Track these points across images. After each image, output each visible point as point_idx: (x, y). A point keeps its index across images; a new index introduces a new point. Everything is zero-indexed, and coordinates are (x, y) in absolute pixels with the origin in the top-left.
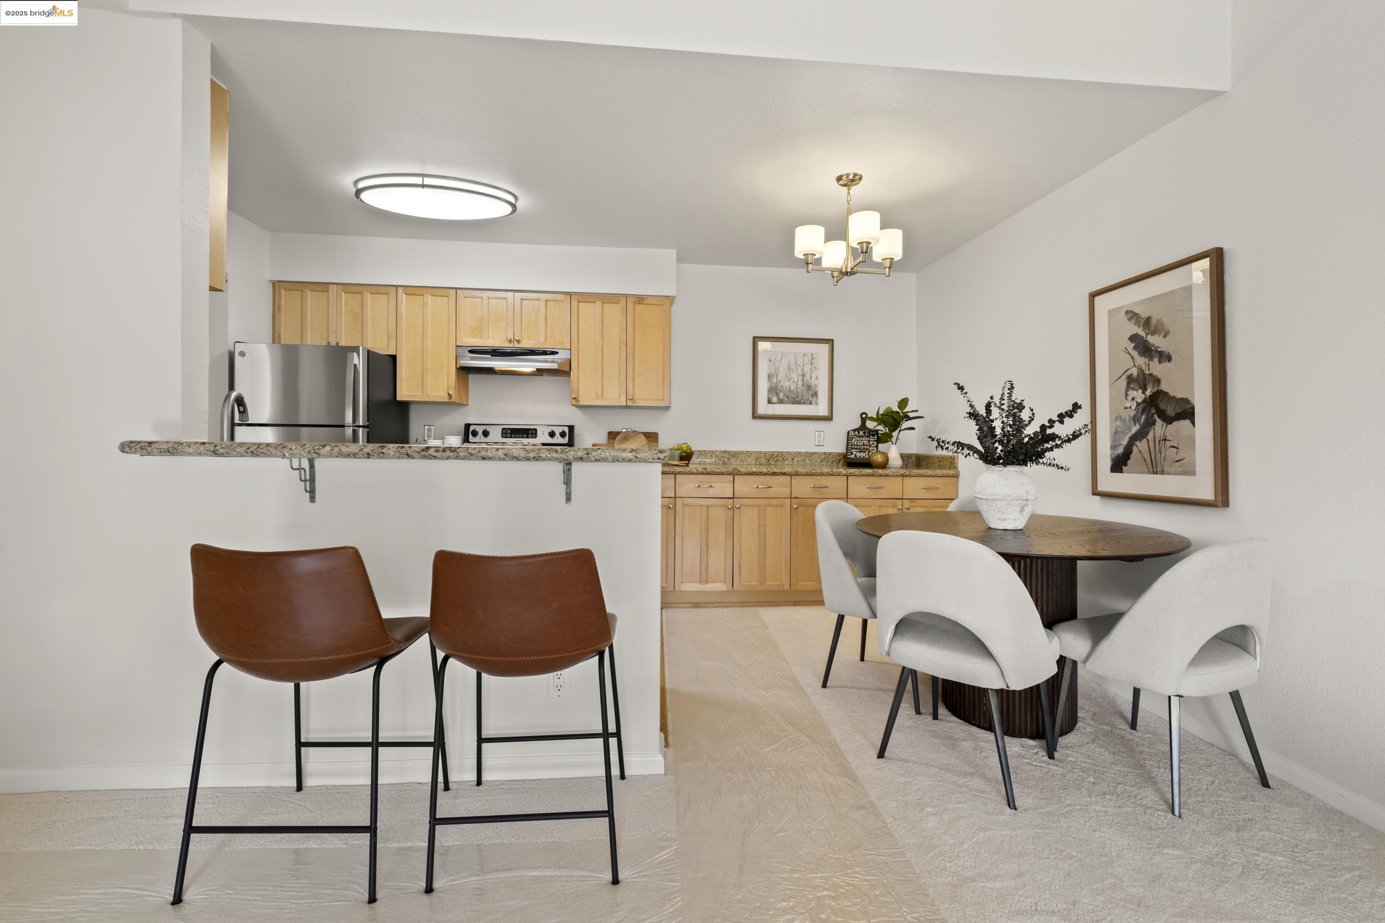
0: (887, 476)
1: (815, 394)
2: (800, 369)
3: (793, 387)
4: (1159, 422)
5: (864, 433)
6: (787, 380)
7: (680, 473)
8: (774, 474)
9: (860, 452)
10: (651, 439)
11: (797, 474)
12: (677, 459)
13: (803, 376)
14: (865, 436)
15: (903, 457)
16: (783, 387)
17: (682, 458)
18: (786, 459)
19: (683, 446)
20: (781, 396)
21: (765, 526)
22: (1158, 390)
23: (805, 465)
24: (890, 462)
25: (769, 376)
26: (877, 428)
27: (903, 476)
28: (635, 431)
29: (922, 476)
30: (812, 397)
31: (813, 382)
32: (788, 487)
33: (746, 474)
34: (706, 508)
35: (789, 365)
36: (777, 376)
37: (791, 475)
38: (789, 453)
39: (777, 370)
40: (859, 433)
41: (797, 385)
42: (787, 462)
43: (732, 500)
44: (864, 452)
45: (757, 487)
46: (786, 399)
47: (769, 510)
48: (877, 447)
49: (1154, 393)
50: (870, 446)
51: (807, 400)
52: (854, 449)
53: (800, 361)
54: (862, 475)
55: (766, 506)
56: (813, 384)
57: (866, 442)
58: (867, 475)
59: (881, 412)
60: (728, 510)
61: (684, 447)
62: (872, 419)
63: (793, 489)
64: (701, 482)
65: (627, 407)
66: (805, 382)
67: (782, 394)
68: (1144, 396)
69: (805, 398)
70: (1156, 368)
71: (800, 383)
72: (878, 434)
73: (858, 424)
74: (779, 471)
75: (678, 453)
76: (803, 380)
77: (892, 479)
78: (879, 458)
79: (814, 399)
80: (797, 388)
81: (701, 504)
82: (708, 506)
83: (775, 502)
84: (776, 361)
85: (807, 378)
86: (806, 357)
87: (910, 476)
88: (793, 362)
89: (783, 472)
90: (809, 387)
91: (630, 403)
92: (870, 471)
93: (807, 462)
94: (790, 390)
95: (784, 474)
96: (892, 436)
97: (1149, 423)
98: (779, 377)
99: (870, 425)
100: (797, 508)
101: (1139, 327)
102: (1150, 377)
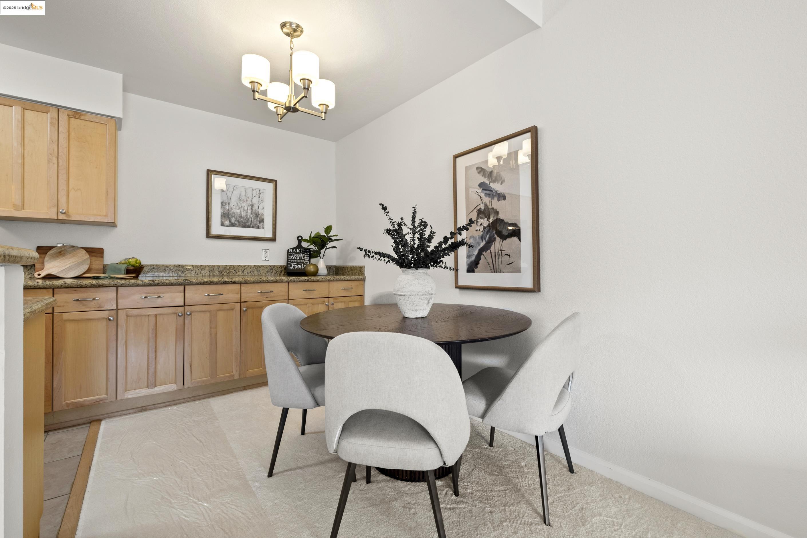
0: (318, 281)
1: (262, 221)
2: (249, 200)
3: (243, 214)
4: (498, 239)
5: (300, 251)
6: (238, 208)
7: (122, 286)
8: (225, 283)
9: (297, 264)
10: (94, 254)
11: (246, 282)
12: (123, 272)
13: (252, 206)
14: (301, 253)
15: (329, 268)
16: (234, 213)
17: (128, 272)
18: (237, 271)
19: (130, 260)
20: (233, 220)
21: (216, 328)
22: (497, 219)
23: (254, 275)
24: (319, 272)
25: (222, 203)
26: (309, 247)
27: (329, 281)
28: (73, 246)
29: (342, 280)
30: (260, 223)
31: (261, 211)
32: (237, 293)
33: (197, 284)
34: (154, 318)
35: (240, 196)
36: (229, 204)
37: (240, 283)
38: (240, 266)
39: (229, 199)
40: (296, 251)
41: (247, 212)
42: (238, 273)
43: (183, 307)
44: (300, 265)
45: (208, 295)
46: (237, 223)
47: (221, 314)
48: (309, 260)
49: (494, 220)
50: (305, 260)
51: (256, 225)
52: (293, 262)
53: (249, 194)
54: (300, 281)
55: (217, 310)
56: (260, 213)
57: (301, 257)
58: (303, 281)
59: (312, 236)
60: (179, 317)
61: (132, 261)
62: (306, 240)
63: (242, 295)
64: (149, 293)
65: (58, 221)
66: (254, 211)
67: (234, 219)
68: (488, 223)
69: (254, 223)
70: (496, 204)
71: (249, 212)
72: (310, 251)
73: (295, 244)
74: (230, 280)
75: (124, 267)
76: (252, 209)
77: (321, 283)
78: (311, 269)
79: (261, 224)
80: (247, 215)
81: (148, 314)
82: (156, 315)
83: (226, 306)
84: (228, 193)
85: (256, 208)
86: (254, 191)
87: (334, 281)
88: (243, 194)
89: (233, 281)
90: (257, 215)
91: (62, 217)
92: (306, 278)
93: (256, 273)
94: (241, 216)
95: (235, 283)
96: (321, 253)
97: (491, 241)
98: (231, 205)
99: (305, 245)
100: (246, 310)
101: (485, 178)
102: (492, 210)
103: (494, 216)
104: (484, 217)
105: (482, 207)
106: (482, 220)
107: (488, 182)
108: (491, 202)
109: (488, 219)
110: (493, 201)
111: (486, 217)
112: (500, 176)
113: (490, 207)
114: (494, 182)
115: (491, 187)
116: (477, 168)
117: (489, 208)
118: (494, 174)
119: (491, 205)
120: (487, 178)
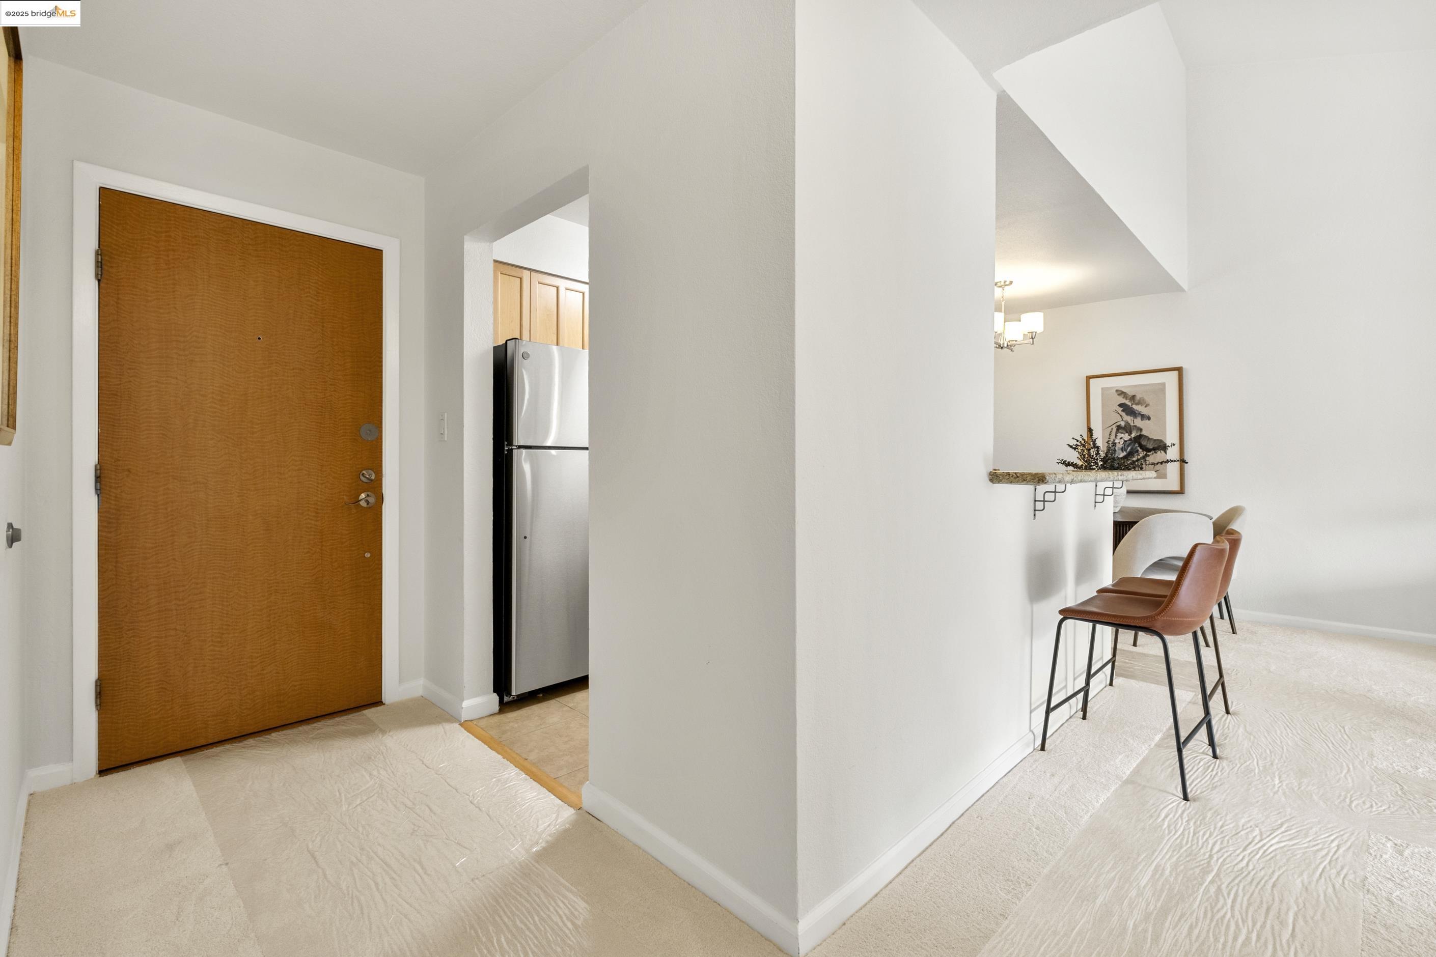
22: (1140, 435)
49: (1137, 436)
68: (1129, 437)
70: (1138, 422)
101: (1126, 399)
102: (1135, 427)
103: (1137, 432)
104: (1124, 432)
105: (1123, 424)
106: (1123, 435)
107: (1129, 404)
108: (1133, 421)
109: (1130, 433)
110: (1135, 420)
111: (1127, 432)
112: (1144, 400)
113: (1132, 424)
114: (1137, 404)
115: (1134, 409)
116: (1117, 391)
117: (1130, 426)
118: (1138, 398)
119: (1134, 423)
120: (1128, 401)
